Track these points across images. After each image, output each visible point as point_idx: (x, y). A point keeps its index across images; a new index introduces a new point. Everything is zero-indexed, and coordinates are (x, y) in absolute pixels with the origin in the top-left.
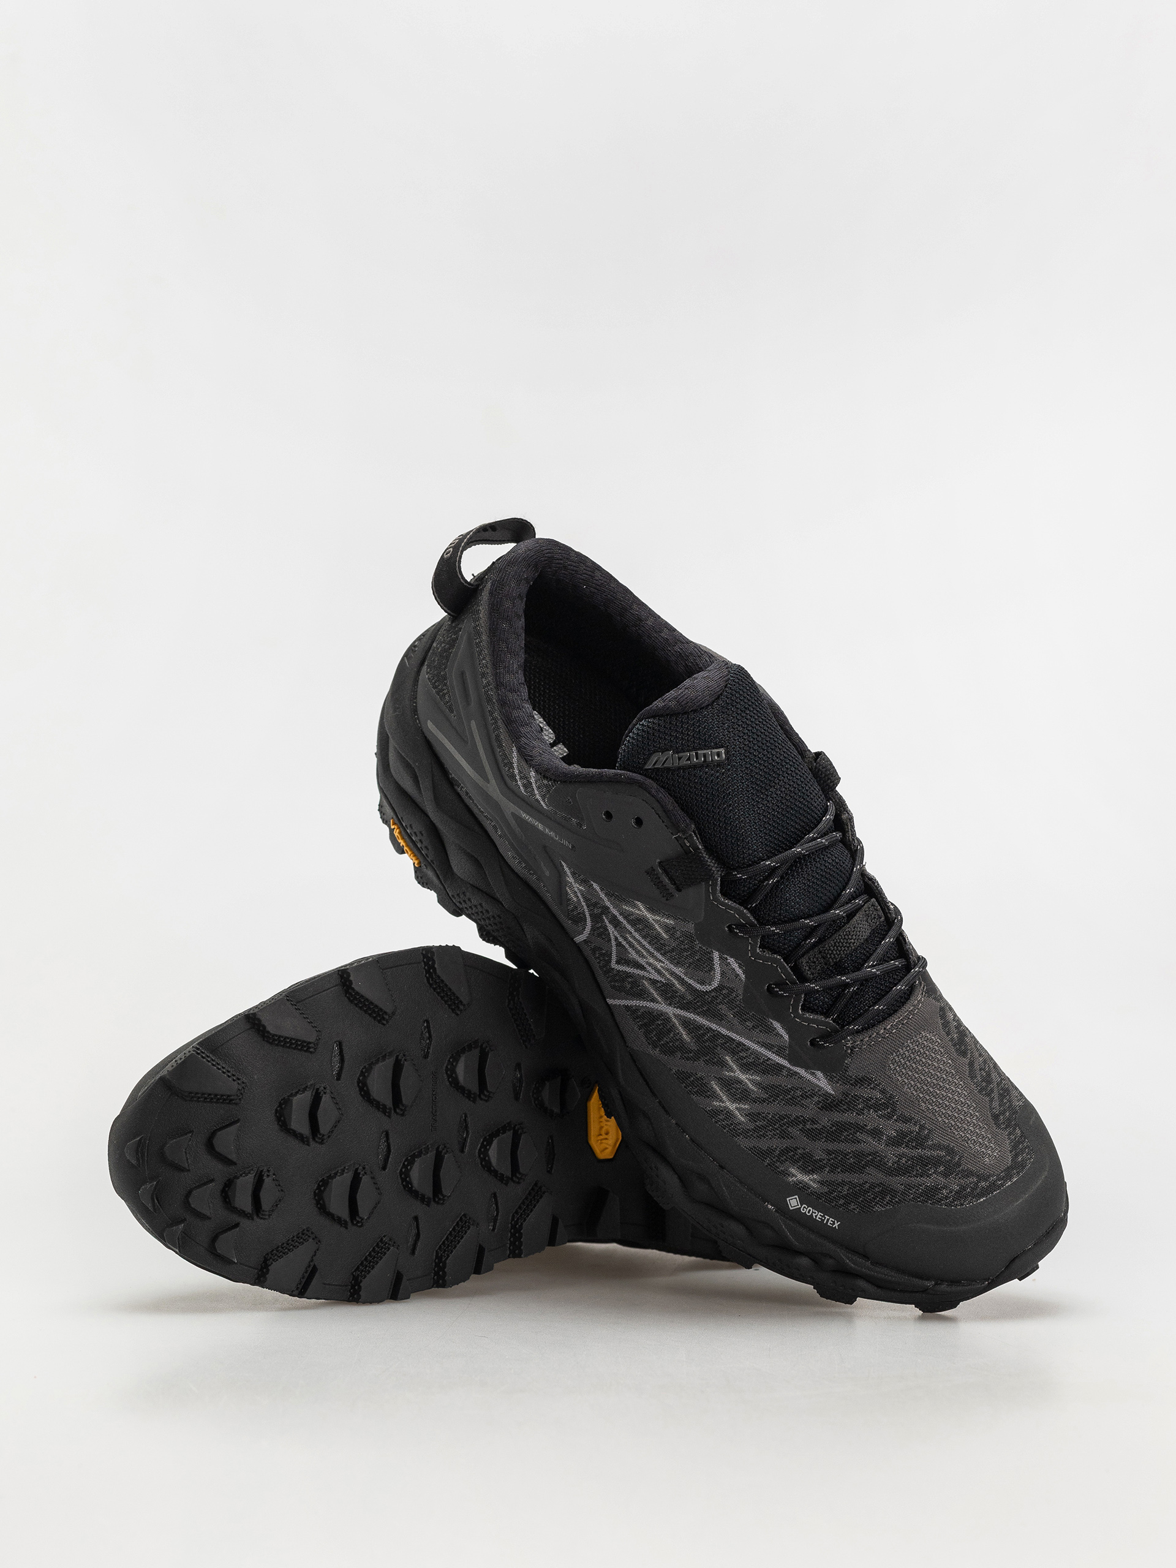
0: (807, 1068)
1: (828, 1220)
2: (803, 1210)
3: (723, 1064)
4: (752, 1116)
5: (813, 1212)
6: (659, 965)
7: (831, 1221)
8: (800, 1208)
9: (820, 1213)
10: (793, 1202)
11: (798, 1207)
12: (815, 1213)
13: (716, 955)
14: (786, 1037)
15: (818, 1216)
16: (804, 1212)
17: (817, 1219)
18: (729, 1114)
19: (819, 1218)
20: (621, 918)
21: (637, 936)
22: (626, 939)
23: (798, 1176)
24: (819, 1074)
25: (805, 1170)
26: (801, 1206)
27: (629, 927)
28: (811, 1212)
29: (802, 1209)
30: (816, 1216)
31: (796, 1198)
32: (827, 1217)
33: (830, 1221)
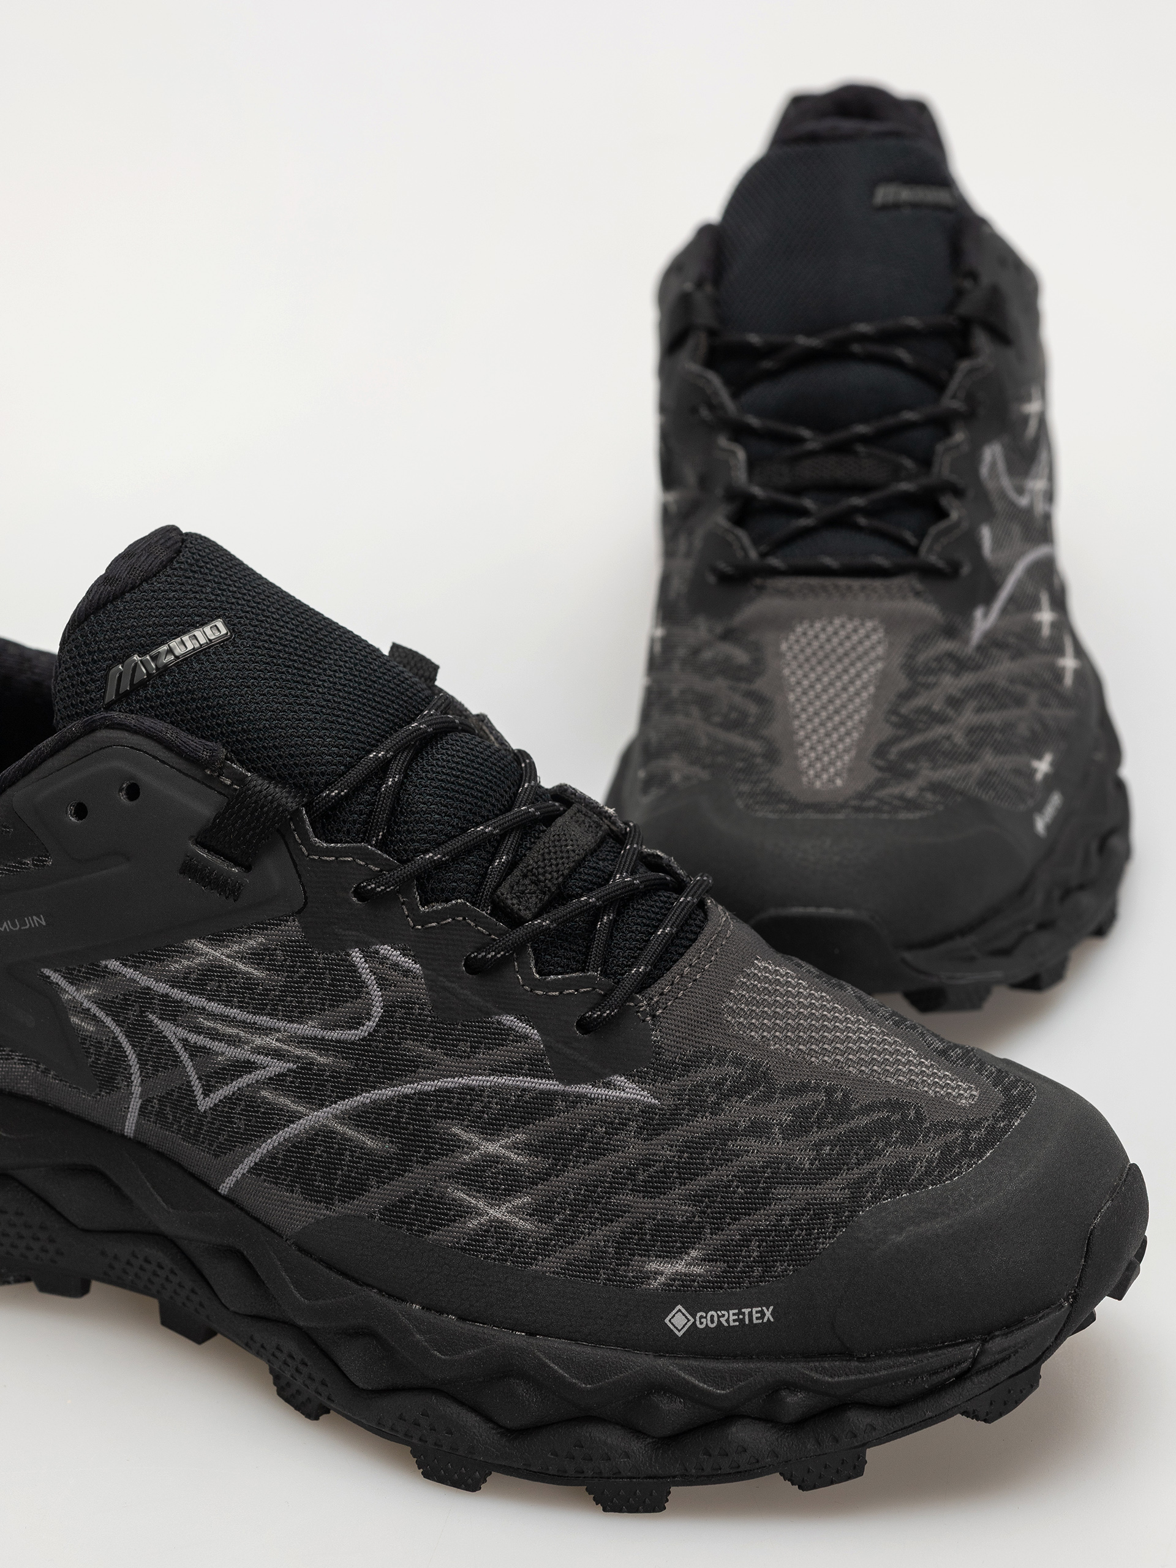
0: (594, 1078)
1: (750, 1314)
2: (701, 1323)
3: (454, 1145)
4: (540, 1212)
5: (719, 1317)
6: (271, 1041)
7: (757, 1312)
8: (694, 1323)
9: (731, 1312)
10: (679, 1320)
11: (689, 1324)
12: (723, 1316)
13: (356, 956)
14: (534, 1033)
15: (729, 1317)
16: (702, 1327)
17: (732, 1324)
18: (499, 1229)
19: (734, 1321)
20: (176, 994)
21: (214, 1007)
22: (198, 1030)
23: (666, 1269)
24: (619, 1080)
25: (670, 1254)
26: (694, 1317)
27: (195, 1000)
28: (716, 1319)
29: (698, 1323)
30: (727, 1321)
31: (680, 1310)
32: (746, 1311)
33: (755, 1315)
